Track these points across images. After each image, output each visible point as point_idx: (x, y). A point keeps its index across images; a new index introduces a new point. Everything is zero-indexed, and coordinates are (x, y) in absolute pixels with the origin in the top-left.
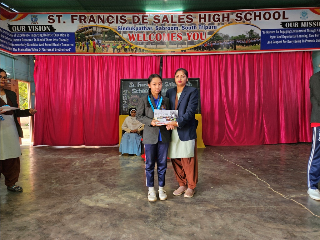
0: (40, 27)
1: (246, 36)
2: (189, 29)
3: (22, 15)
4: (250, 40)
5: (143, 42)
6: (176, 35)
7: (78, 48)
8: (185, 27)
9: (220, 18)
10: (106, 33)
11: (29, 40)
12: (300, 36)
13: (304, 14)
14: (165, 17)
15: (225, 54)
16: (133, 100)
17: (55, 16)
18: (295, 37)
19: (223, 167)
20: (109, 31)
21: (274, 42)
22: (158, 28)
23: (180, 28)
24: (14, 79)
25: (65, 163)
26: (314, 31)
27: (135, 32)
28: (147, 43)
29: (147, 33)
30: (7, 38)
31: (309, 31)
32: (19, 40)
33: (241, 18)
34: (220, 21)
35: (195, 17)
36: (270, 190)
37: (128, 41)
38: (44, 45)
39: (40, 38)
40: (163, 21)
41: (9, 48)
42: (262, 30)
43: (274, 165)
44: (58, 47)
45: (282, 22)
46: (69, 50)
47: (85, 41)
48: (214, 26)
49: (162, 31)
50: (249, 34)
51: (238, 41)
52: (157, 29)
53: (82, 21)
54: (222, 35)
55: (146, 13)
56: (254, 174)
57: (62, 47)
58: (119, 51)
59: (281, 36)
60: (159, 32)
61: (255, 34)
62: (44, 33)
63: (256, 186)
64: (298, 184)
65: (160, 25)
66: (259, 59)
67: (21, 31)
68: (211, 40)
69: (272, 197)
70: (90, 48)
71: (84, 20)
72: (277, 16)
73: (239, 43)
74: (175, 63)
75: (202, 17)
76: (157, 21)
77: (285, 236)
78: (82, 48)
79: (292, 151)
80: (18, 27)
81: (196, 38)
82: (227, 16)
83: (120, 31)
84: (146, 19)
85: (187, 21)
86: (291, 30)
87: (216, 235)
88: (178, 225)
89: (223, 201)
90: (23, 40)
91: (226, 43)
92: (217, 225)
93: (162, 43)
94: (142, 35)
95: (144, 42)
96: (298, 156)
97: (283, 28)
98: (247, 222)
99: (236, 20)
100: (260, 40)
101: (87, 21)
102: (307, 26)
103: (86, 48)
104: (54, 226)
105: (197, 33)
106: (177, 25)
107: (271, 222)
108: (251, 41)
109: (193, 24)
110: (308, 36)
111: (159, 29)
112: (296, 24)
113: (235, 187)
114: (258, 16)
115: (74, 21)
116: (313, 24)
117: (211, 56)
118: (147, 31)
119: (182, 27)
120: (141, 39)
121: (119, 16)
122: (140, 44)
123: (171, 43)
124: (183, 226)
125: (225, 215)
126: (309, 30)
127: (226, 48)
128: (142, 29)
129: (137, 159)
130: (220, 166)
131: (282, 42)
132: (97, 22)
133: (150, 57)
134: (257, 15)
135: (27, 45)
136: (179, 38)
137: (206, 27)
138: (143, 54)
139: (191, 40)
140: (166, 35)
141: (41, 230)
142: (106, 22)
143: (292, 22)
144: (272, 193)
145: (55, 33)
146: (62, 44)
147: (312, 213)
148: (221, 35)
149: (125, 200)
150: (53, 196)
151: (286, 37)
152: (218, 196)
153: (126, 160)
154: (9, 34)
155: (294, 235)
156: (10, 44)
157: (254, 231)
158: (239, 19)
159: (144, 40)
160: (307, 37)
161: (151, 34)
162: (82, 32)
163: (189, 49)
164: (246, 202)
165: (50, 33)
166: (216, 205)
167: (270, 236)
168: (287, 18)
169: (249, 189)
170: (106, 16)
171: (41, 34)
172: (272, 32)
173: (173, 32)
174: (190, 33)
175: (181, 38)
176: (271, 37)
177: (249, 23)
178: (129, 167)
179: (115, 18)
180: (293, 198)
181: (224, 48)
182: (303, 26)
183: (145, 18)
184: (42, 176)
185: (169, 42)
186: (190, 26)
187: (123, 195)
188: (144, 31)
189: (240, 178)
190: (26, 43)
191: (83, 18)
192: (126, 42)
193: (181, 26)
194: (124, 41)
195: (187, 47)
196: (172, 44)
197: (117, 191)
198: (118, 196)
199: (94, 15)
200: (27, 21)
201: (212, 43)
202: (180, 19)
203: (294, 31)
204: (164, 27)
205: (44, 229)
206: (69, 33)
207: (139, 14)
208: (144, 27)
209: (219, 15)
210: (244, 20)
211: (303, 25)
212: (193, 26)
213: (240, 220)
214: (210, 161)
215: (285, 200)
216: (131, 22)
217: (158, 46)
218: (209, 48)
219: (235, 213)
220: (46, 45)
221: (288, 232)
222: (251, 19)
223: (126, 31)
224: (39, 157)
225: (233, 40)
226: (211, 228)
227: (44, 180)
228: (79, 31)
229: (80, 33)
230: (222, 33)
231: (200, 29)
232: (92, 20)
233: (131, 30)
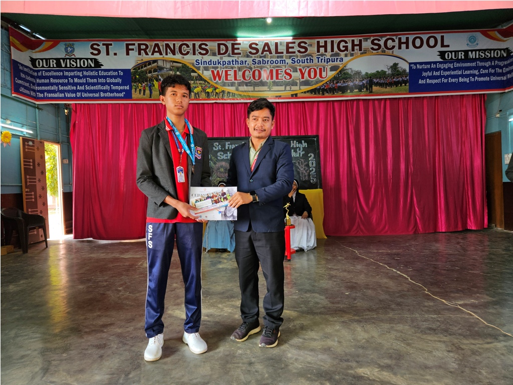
0: (78, 60)
1: (387, 73)
2: (302, 63)
3: (51, 43)
4: (393, 78)
5: (233, 82)
6: (282, 72)
7: (135, 92)
8: (296, 60)
9: (347, 46)
10: (178, 69)
11: (61, 81)
12: (468, 72)
13: (472, 40)
14: (267, 44)
15: (356, 99)
16: (219, 169)
17: (101, 45)
18: (460, 73)
19: (359, 267)
20: (183, 67)
21: (429, 81)
22: (256, 61)
23: (289, 61)
24: (39, 139)
25: (126, 264)
26: (487, 64)
27: (221, 67)
28: (240, 84)
29: (240, 69)
30: (29, 78)
31: (480, 64)
32: (47, 81)
33: (379, 46)
34: (347, 51)
35: (311, 45)
36: (428, 295)
37: (212, 80)
38: (85, 88)
39: (79, 77)
40: (264, 50)
41: (32, 94)
42: (410, 64)
43: (432, 263)
44: (105, 91)
45: (440, 52)
46: (122, 95)
47: (146, 81)
48: (339, 58)
49: (262, 66)
50: (392, 69)
51: (375, 80)
52: (254, 63)
53: (142, 51)
54: (352, 71)
55: (238, 39)
56: (404, 275)
57: (112, 91)
58: (197, 95)
59: (439, 72)
60: (258, 67)
61: (400, 69)
62: (85, 70)
63: (408, 291)
64: (467, 287)
65: (259, 57)
66: (406, 106)
67: (49, 67)
68: (335, 79)
69: (431, 304)
70: (153, 92)
71: (145, 50)
72: (432, 42)
73: (377, 82)
74: (281, 114)
75: (321, 45)
76: (254, 51)
77: (450, 348)
78: (142, 92)
79: (458, 243)
80: (44, 61)
81: (312, 75)
82: (358, 43)
83: (200, 67)
84: (238, 49)
85: (299, 51)
86: (453, 62)
87: (359, 349)
88: (308, 339)
89: (365, 310)
90: (52, 80)
91: (357, 82)
92: (359, 338)
93: (263, 84)
94: (231, 73)
95: (235, 83)
96: (467, 250)
97: (442, 60)
98: (399, 335)
99: (372, 49)
100: (408, 78)
101: (150, 52)
102: (477, 57)
103: (147, 92)
104: (143, 342)
105: (314, 69)
106: (284, 57)
107: (430, 334)
108: (394, 80)
109: (308, 55)
110: (479, 71)
111: (258, 64)
112: (461, 54)
113: (379, 293)
114: (404, 43)
115: (130, 51)
116: (485, 55)
117: (335, 104)
118: (239, 65)
119: (292, 60)
120: (231, 77)
121: (198, 44)
122: (229, 86)
123: (276, 84)
124: (315, 340)
125: (368, 326)
126: (481, 62)
127: (357, 90)
128: (231, 63)
129: (231, 257)
130: (354, 265)
131: (441, 81)
132: (164, 54)
133: (243, 104)
134: (402, 41)
135: (58, 88)
136: (287, 76)
137: (327, 59)
138: (233, 99)
139: (305, 79)
140: (268, 72)
141: (127, 347)
142: (177, 52)
143: (455, 52)
144: (430, 299)
145: (102, 70)
146: (112, 86)
147: (485, 322)
148: (349, 72)
149: (230, 311)
150: (127, 308)
151: (447, 73)
152: (356, 304)
153: (215, 259)
154: (31, 72)
155: (461, 348)
156: (32, 87)
157: (408, 344)
158: (376, 47)
159: (235, 80)
160: (477, 73)
161: (245, 71)
162: (142, 68)
163: (302, 93)
164: (395, 310)
165: (94, 70)
166: (355, 315)
167: (430, 350)
168: (448, 46)
169: (398, 295)
170: (178, 44)
171: (79, 71)
172: (425, 67)
173: (277, 67)
174: (303, 68)
175: (290, 76)
176: (424, 74)
177: (391, 53)
178: (223, 268)
179: (191, 46)
180: (460, 305)
181: (355, 90)
182: (471, 57)
183: (236, 46)
184: (99, 282)
185: (272, 82)
186: (304, 57)
187: (224, 304)
188: (235, 65)
189: (385, 280)
190: (57, 84)
191: (143, 47)
192: (208, 82)
193: (290, 58)
194: (205, 81)
195: (300, 89)
196: (277, 86)
197: (214, 300)
198: (217, 306)
199: (160, 43)
200: (58, 52)
201: (337, 83)
202: (288, 48)
203: (458, 65)
204: (264, 59)
205: (132, 346)
206: (122, 70)
207: (227, 41)
208: (234, 60)
209: (346, 42)
210: (383, 49)
211: (471, 55)
212: (309, 58)
213: (389, 332)
214: (340, 258)
215: (448, 307)
216: (216, 53)
217: (257, 88)
218: (332, 90)
219: (382, 324)
220: (87, 88)
221: (453, 344)
222: (394, 47)
223: (208, 67)
224: (84, 256)
225: (368, 78)
226: (352, 342)
227: (105, 286)
228: (138, 67)
229: (139, 69)
230: (351, 69)
231: (318, 62)
232: (156, 49)
233: (216, 64)
